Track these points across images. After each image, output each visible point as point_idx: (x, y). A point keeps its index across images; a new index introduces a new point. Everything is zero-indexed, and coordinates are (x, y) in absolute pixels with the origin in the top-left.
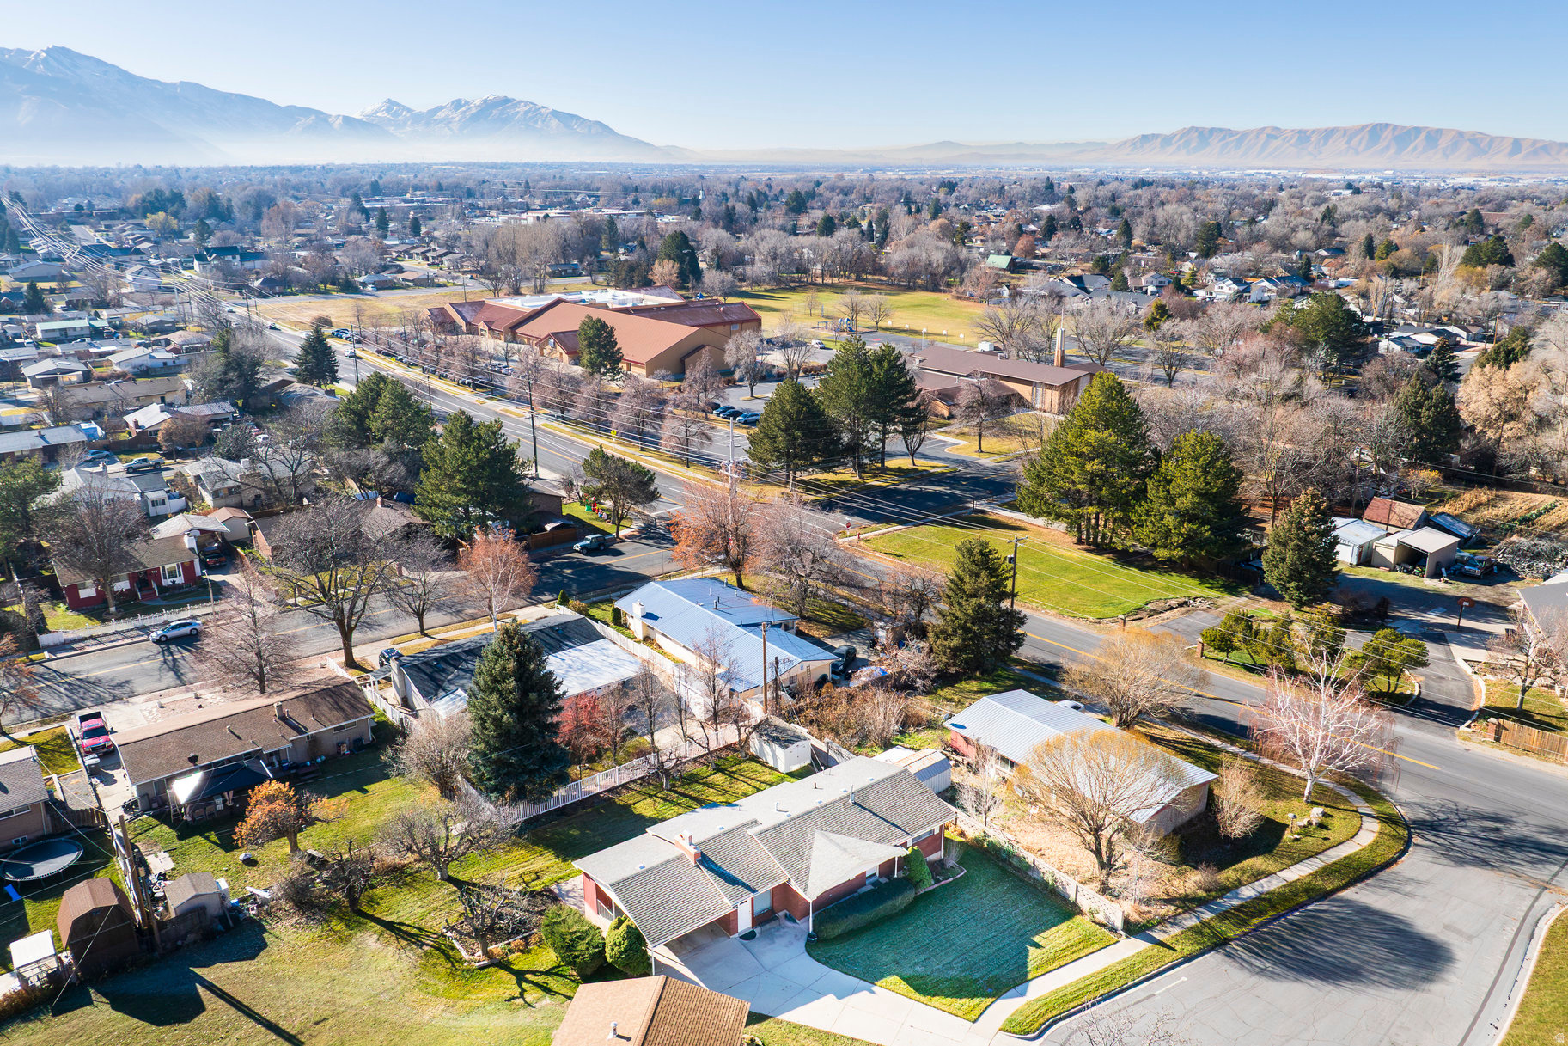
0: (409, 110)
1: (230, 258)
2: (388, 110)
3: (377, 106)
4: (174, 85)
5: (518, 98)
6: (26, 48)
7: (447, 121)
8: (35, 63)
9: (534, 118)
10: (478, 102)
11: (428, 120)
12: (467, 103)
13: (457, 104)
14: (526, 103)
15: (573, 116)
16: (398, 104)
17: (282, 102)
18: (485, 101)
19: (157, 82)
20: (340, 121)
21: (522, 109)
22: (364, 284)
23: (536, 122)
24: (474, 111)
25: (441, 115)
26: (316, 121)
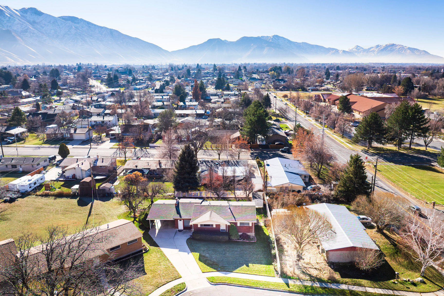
0: (362, 48)
1: (281, 82)
2: (356, 48)
3: (353, 47)
4: (300, 43)
5: (397, 44)
6: (269, 36)
7: (373, 51)
8: (270, 39)
9: (402, 49)
10: (384, 45)
11: (368, 51)
12: (381, 46)
13: (378, 46)
14: (400, 45)
15: (415, 49)
16: (359, 47)
17: (327, 47)
18: (386, 45)
19: (296, 43)
20: (342, 51)
21: (398, 47)
22: (309, 89)
23: (402, 51)
24: (382, 48)
25: (372, 49)
26: (335, 51)
